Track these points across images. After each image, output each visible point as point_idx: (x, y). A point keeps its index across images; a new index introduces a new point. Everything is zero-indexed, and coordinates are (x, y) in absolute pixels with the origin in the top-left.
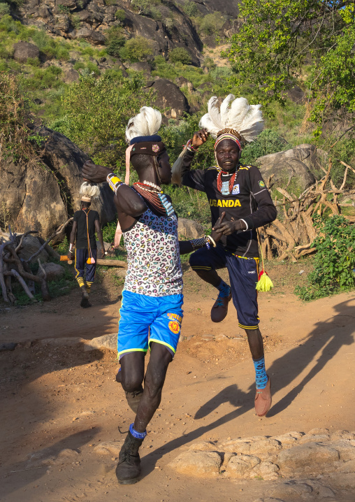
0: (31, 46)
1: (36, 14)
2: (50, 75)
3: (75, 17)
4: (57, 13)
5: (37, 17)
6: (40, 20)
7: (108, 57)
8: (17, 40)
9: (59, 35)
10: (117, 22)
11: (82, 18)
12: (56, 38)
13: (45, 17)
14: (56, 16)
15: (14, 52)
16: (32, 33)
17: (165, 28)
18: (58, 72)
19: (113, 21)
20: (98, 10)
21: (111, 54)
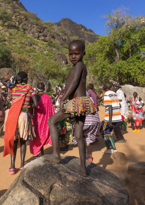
0: (29, 41)
2: (33, 49)
3: (40, 34)
4: (36, 33)
6: (31, 34)
7: (48, 46)
8: (25, 39)
9: (36, 38)
10: (51, 36)
11: (42, 35)
12: (35, 39)
13: (33, 33)
14: (35, 33)
15: (24, 42)
16: (29, 38)
17: (63, 39)
18: (35, 48)
19: (50, 36)
20: (46, 33)
21: (49, 45)
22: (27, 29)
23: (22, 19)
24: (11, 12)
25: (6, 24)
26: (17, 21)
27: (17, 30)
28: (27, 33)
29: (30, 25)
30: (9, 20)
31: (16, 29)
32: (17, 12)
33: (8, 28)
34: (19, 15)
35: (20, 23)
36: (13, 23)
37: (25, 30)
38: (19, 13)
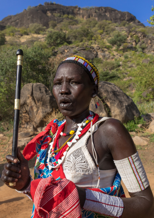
0: (148, 60)
1: (151, 50)
5: (151, 51)
8: (144, 59)
16: (149, 56)
22: (147, 47)
23: (139, 38)
24: (126, 33)
25: (121, 48)
26: (133, 40)
27: (133, 52)
28: (147, 52)
29: (149, 42)
30: (124, 42)
31: (133, 50)
32: (132, 31)
33: (124, 52)
34: (135, 33)
35: (137, 42)
36: (129, 45)
37: (143, 49)
38: (135, 31)
